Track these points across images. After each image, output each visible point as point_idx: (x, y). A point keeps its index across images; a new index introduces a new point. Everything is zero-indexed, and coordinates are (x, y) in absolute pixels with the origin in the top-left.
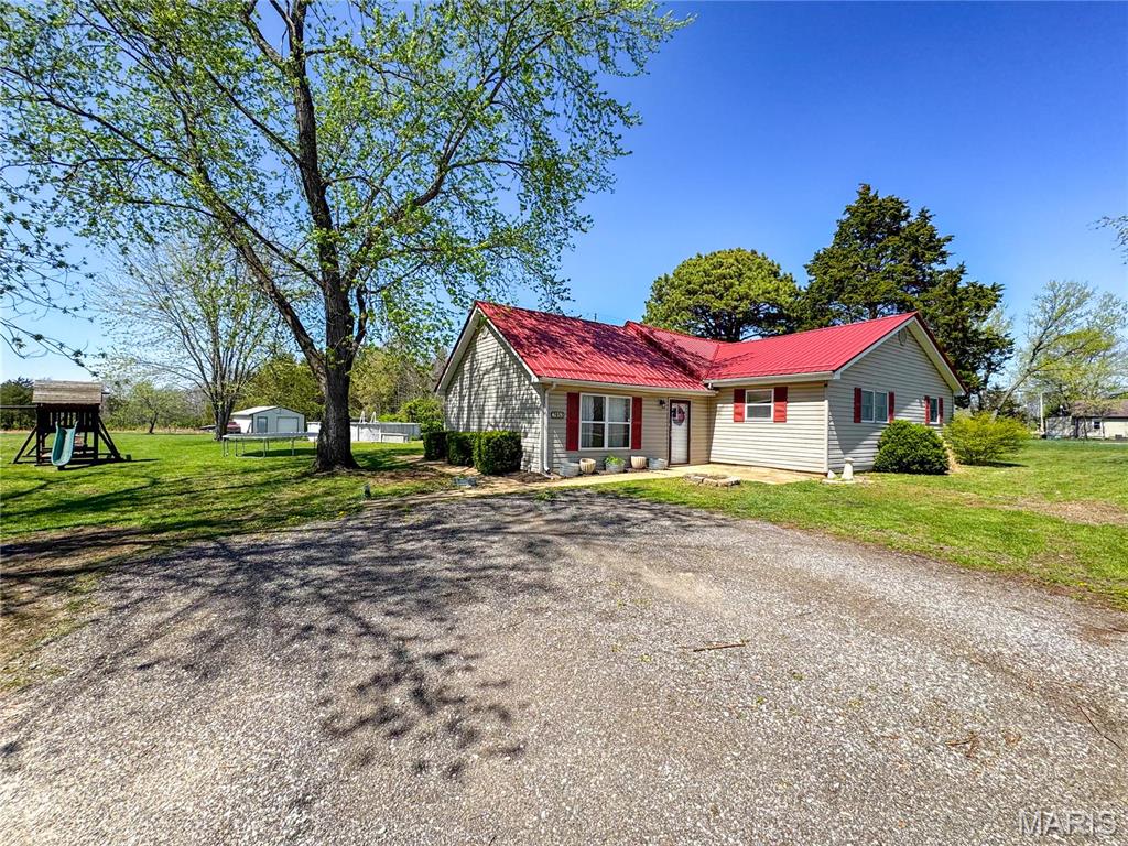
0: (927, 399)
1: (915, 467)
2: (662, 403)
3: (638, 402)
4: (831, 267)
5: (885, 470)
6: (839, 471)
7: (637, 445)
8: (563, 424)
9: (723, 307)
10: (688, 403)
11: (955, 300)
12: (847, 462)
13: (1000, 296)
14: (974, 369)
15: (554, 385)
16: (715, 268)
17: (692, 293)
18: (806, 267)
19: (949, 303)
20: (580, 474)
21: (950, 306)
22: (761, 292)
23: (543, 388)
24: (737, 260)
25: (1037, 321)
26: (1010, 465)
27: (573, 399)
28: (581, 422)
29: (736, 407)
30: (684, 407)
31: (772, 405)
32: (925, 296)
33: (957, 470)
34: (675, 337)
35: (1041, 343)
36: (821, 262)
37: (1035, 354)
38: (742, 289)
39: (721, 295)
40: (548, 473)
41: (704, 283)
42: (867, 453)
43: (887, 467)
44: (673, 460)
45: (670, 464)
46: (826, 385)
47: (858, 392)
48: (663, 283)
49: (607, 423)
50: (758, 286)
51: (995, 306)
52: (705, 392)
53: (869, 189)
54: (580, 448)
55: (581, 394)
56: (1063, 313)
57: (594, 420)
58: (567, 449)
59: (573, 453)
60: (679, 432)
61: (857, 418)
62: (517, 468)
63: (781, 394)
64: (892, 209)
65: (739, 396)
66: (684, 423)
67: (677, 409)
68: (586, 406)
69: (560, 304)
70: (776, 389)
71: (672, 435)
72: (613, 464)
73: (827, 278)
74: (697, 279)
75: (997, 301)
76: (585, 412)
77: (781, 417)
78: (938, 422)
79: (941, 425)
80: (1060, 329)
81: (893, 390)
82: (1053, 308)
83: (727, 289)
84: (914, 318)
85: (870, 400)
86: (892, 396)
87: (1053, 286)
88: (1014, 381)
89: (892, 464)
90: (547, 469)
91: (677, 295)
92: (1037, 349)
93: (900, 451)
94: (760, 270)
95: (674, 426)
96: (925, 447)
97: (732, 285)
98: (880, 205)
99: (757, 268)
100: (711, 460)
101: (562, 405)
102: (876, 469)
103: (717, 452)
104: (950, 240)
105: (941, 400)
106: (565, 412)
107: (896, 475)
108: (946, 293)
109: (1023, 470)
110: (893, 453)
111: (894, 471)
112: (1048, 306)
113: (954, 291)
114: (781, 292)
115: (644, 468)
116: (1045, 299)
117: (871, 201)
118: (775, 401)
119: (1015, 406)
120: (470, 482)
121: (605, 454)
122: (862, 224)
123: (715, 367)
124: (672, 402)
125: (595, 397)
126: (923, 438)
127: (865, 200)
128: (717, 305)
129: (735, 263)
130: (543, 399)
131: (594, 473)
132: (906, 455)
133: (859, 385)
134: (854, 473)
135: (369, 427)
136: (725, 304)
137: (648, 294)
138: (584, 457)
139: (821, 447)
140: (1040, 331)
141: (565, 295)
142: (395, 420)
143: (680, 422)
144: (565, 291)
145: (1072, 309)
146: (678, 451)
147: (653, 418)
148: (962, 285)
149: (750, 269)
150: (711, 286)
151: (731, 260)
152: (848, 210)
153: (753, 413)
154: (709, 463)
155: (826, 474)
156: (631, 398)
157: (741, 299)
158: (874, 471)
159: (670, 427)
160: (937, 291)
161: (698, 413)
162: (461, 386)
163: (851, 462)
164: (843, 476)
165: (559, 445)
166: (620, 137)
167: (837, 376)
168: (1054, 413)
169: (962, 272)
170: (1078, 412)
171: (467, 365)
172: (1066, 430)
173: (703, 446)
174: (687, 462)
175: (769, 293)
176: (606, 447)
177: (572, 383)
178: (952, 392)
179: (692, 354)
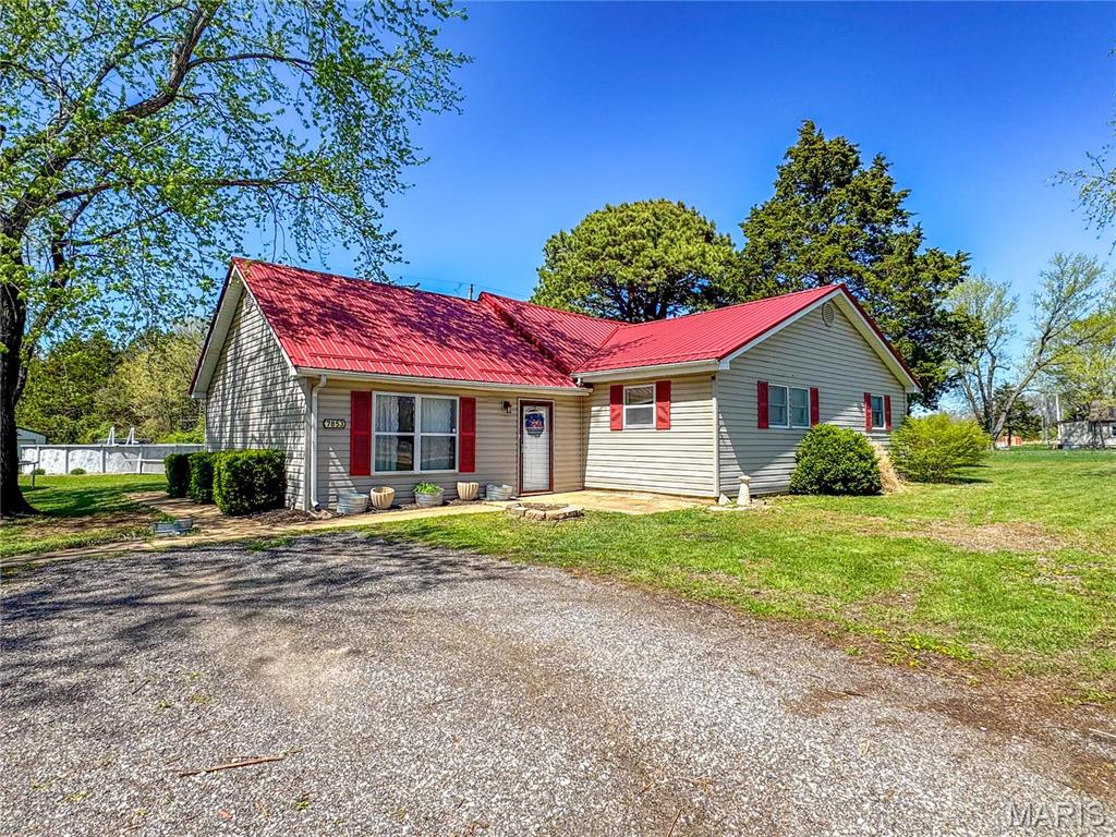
0: (868, 398)
1: (838, 486)
2: (507, 405)
3: (469, 405)
4: (766, 226)
5: (804, 491)
6: (732, 495)
7: (468, 465)
8: (344, 438)
9: (630, 276)
10: (549, 405)
11: (910, 272)
12: (743, 481)
13: (966, 268)
14: (940, 360)
15: (324, 379)
16: (624, 224)
17: (594, 257)
18: (742, 226)
19: (904, 274)
20: (369, 508)
21: (905, 280)
22: (681, 257)
23: (309, 383)
24: (655, 214)
25: (1044, 303)
26: (970, 481)
27: (361, 401)
28: (374, 433)
29: (613, 411)
30: (543, 412)
31: (654, 405)
32: (877, 266)
33: (897, 488)
34: (556, 316)
35: (1049, 331)
36: (757, 222)
37: (1043, 344)
38: (657, 254)
39: (630, 261)
40: (318, 509)
41: (608, 244)
42: (780, 472)
43: (805, 488)
44: (526, 486)
45: (521, 491)
46: (713, 378)
47: (763, 388)
48: (560, 244)
49: (417, 434)
50: (682, 251)
51: (962, 281)
52: (572, 390)
53: (813, 128)
54: (373, 473)
55: (374, 394)
56: (1073, 291)
57: (399, 431)
58: (351, 475)
59: (363, 480)
60: (535, 448)
61: (763, 421)
62: (280, 504)
63: (664, 391)
64: (836, 153)
65: (616, 395)
66: (544, 435)
67: (533, 415)
68: (383, 412)
69: (387, 267)
70: (658, 384)
71: (524, 451)
72: (424, 495)
73: (761, 240)
74: (599, 239)
75: (962, 274)
76: (383, 418)
77: (664, 423)
78: (884, 428)
79: (888, 431)
80: (1069, 313)
81: (814, 385)
82: (1060, 287)
83: (636, 252)
84: (840, 291)
85: (783, 399)
86: (815, 392)
87: (1059, 260)
88: (1023, 378)
89: (811, 483)
90: (314, 503)
91: (573, 260)
92: (1046, 337)
93: (819, 467)
94: (685, 229)
95: (527, 437)
96: (849, 459)
97: (643, 248)
98: (824, 149)
99: (683, 226)
100: (587, 485)
101: (343, 408)
102: (794, 491)
103: (593, 473)
104: (905, 196)
105: (888, 399)
106: (348, 419)
107: (815, 497)
108: (901, 263)
109: (980, 487)
110: (811, 468)
111: (814, 492)
112: (1056, 284)
113: (910, 259)
114: (709, 259)
115: (479, 499)
116: (1052, 276)
117: (814, 143)
118: (657, 401)
119: (1028, 408)
120: (178, 527)
121: (414, 480)
122: (805, 171)
123: (597, 355)
124: (523, 404)
125: (400, 398)
126: (848, 447)
127: (807, 141)
128: (624, 274)
129: (652, 219)
130: (309, 402)
131: (394, 507)
132: (826, 471)
133: (764, 378)
134: (753, 497)
135: (122, 451)
136: (634, 273)
137: (541, 260)
138: (379, 487)
139: (710, 461)
140: (1048, 315)
141: (396, 254)
142: (190, 440)
143: (537, 434)
144: (395, 247)
145: (1081, 289)
146: (535, 473)
147: (493, 429)
148: (920, 252)
149: (673, 228)
150: (616, 248)
151: (646, 215)
152: (789, 153)
153: (635, 417)
154: (584, 489)
155: (717, 499)
156: (458, 399)
157: (655, 266)
158: (791, 493)
159: (521, 439)
160: (890, 260)
161: (564, 419)
162: (224, 384)
163: (747, 482)
164: (739, 501)
165: (338, 468)
166: (435, 33)
167: (725, 365)
168: (1074, 417)
169: (919, 236)
170: (1095, 416)
171: (230, 354)
172: (1085, 437)
173: (574, 465)
174: (550, 489)
175: (691, 259)
176: (417, 470)
177: (354, 377)
178: (904, 389)
179: (574, 341)
